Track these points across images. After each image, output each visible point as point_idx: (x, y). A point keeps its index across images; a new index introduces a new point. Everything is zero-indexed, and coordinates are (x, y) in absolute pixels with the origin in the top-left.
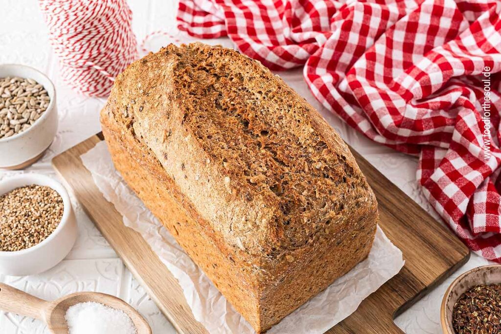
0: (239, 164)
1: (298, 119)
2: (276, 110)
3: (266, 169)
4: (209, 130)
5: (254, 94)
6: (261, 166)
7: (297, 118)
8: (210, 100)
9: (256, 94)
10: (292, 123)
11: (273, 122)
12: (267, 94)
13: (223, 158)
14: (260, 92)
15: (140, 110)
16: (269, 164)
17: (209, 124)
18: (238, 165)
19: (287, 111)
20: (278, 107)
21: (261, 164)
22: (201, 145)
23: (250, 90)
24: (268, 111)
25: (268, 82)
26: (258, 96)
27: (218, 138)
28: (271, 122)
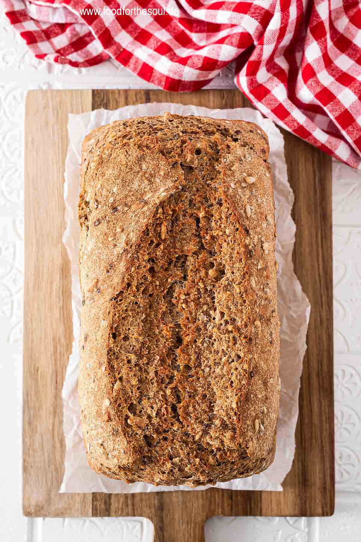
0: (132, 392)
1: (232, 379)
2: (221, 351)
3: (154, 414)
4: (132, 328)
5: (215, 310)
6: (152, 408)
7: (234, 378)
8: (167, 280)
9: (218, 311)
10: (224, 379)
11: (206, 362)
12: (227, 322)
13: (120, 375)
14: (222, 314)
15: (95, 223)
16: (163, 411)
17: (138, 320)
18: (130, 393)
19: (230, 360)
20: (225, 349)
21: (154, 406)
22: (108, 345)
23: (216, 301)
24: (213, 344)
25: (241, 306)
26: (218, 316)
27: (134, 346)
28: (204, 361)
